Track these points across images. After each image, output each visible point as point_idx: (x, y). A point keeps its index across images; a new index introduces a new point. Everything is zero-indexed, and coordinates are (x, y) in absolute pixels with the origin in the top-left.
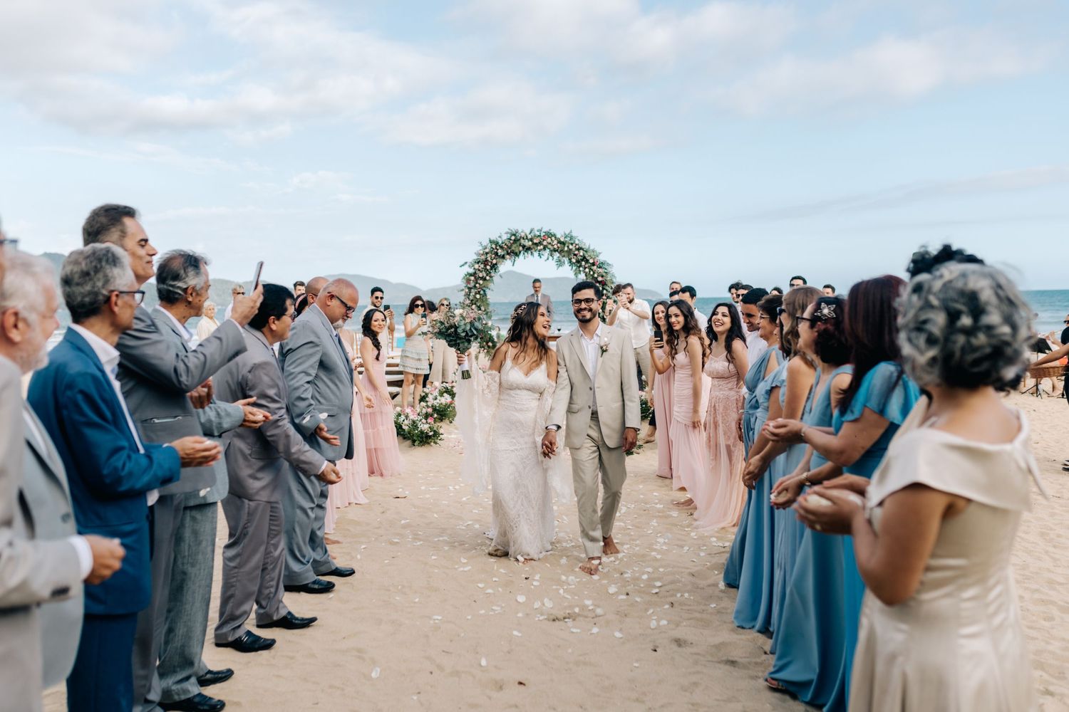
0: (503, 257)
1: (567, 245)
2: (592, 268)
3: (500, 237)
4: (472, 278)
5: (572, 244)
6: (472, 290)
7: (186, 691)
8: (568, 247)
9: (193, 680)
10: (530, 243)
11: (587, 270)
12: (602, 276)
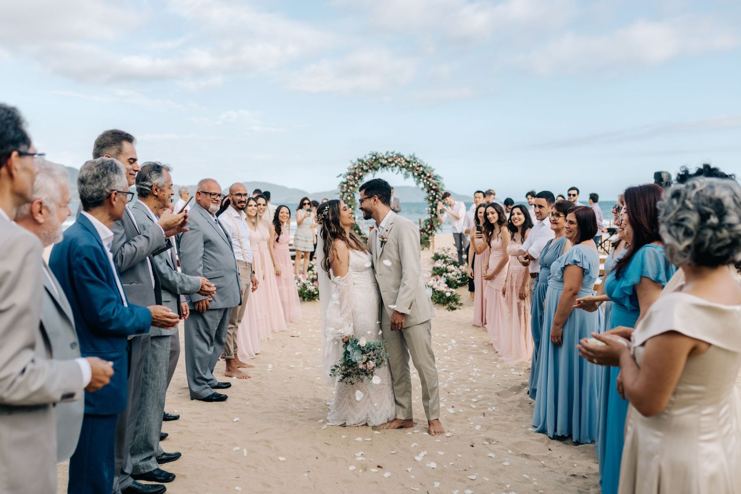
1: (411, 163)
2: (429, 179)
3: (365, 157)
5: (415, 163)
6: (345, 194)
7: (148, 467)
8: (412, 164)
9: (154, 459)
10: (386, 161)
11: (425, 181)
12: (436, 185)
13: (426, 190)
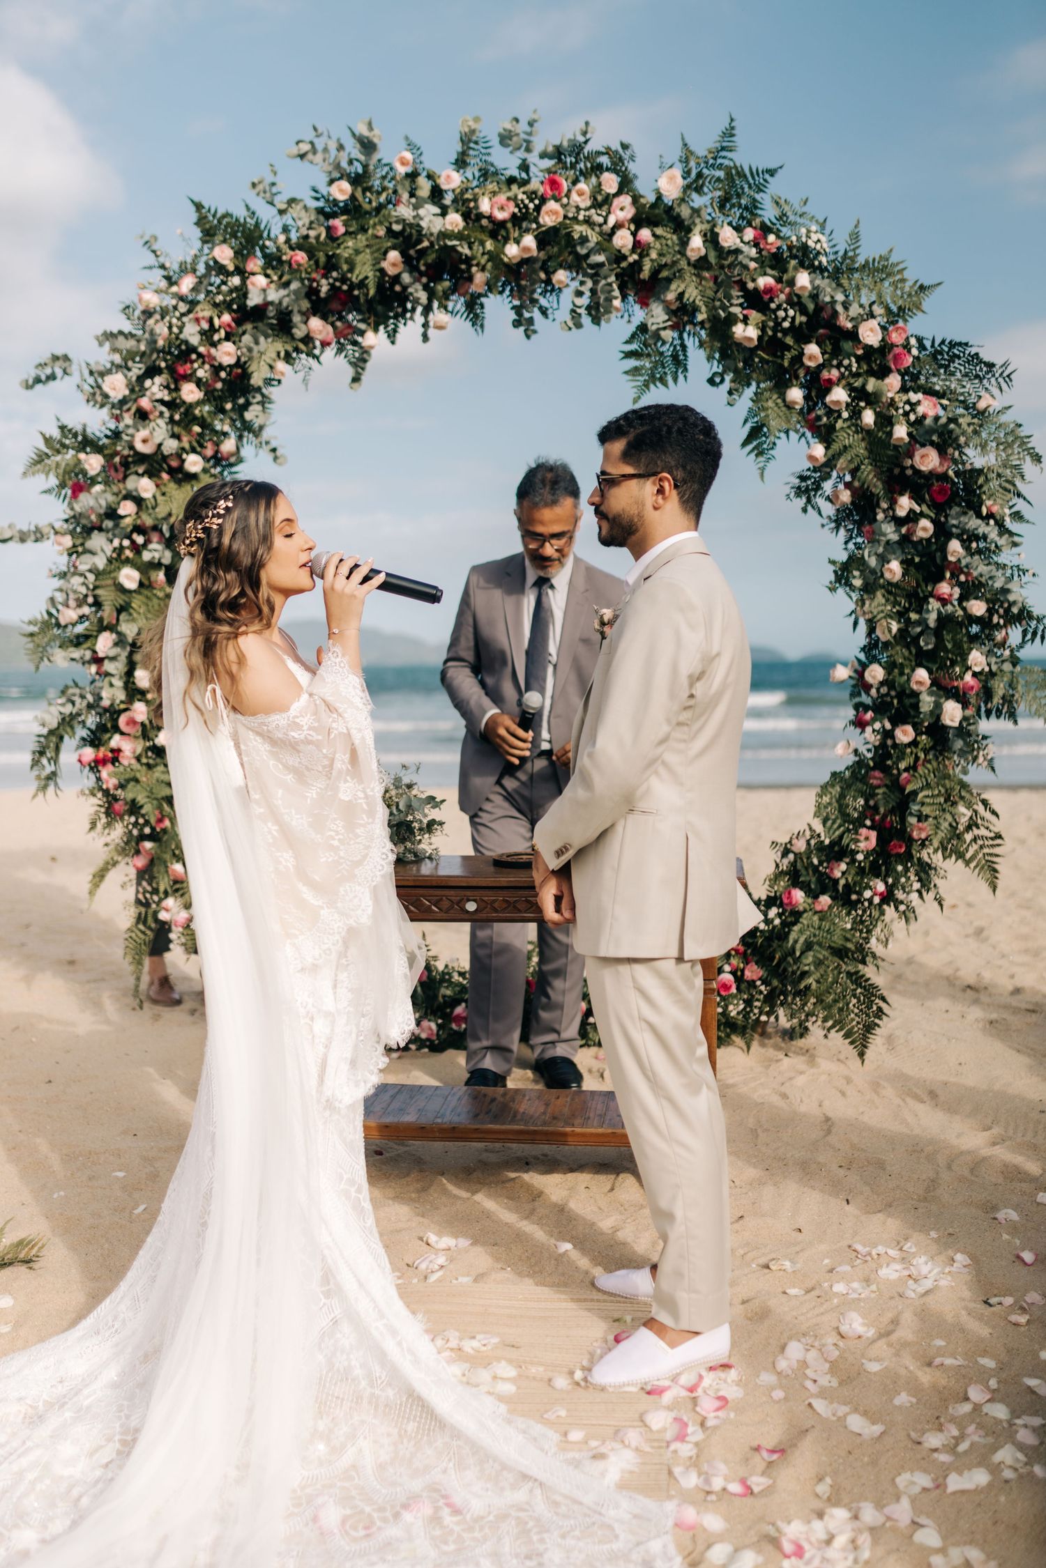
0: (283, 325)
1: (700, 231)
2: (871, 385)
3: (265, 189)
4: (93, 463)
6: (97, 541)
8: (712, 239)
10: (455, 221)
11: (839, 395)
12: (943, 443)
13: (836, 490)
